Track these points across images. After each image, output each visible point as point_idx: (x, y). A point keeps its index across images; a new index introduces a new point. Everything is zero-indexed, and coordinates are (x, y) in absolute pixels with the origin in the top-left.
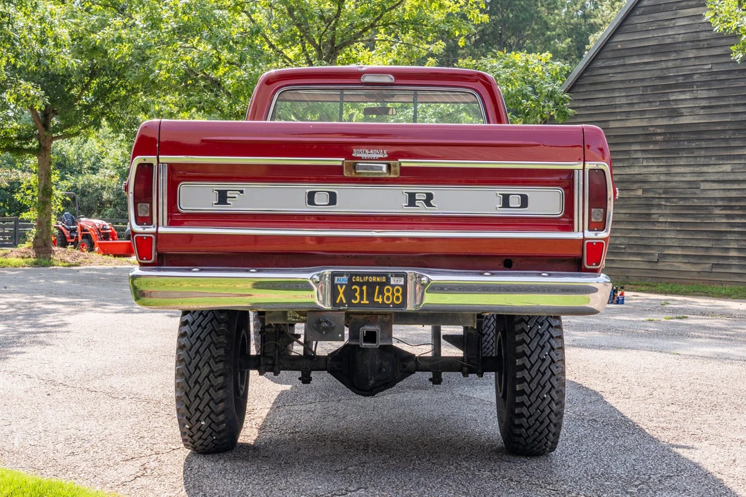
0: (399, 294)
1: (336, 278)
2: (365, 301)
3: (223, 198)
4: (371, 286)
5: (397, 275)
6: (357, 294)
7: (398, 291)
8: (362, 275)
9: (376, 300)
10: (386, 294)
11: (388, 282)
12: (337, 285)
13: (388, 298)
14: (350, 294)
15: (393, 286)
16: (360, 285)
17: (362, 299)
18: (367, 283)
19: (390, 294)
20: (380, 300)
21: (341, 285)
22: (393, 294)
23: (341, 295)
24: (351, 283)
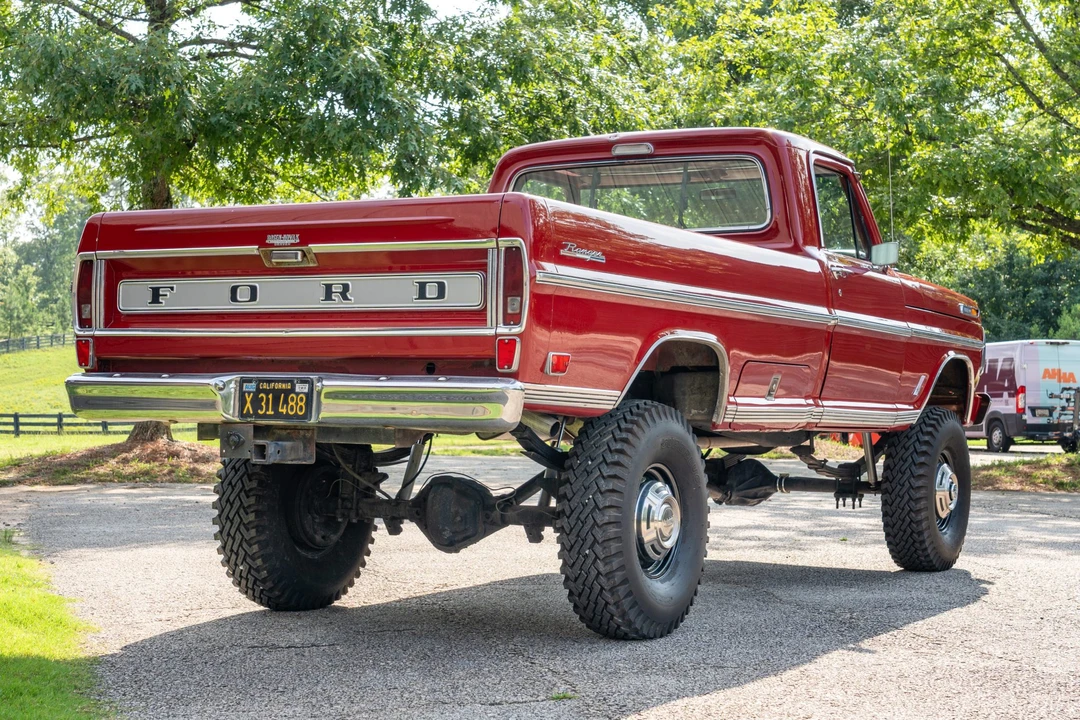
0: (302, 404)
1: (245, 385)
2: (270, 412)
3: (156, 296)
4: (277, 394)
5: (303, 381)
6: (263, 404)
7: (301, 400)
8: (269, 381)
9: (280, 410)
10: (291, 403)
11: (292, 390)
12: (245, 392)
13: (292, 409)
14: (256, 402)
15: (297, 394)
16: (267, 392)
17: (267, 409)
18: (273, 391)
19: (293, 404)
20: (284, 411)
21: (249, 393)
22: (297, 404)
23: (248, 405)
24: (259, 391)
